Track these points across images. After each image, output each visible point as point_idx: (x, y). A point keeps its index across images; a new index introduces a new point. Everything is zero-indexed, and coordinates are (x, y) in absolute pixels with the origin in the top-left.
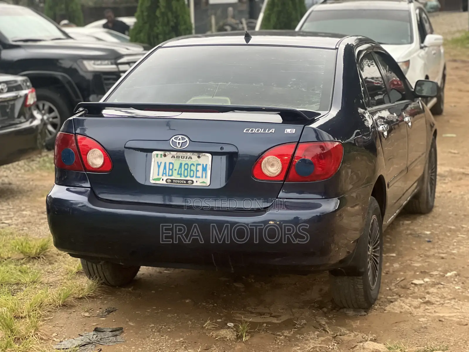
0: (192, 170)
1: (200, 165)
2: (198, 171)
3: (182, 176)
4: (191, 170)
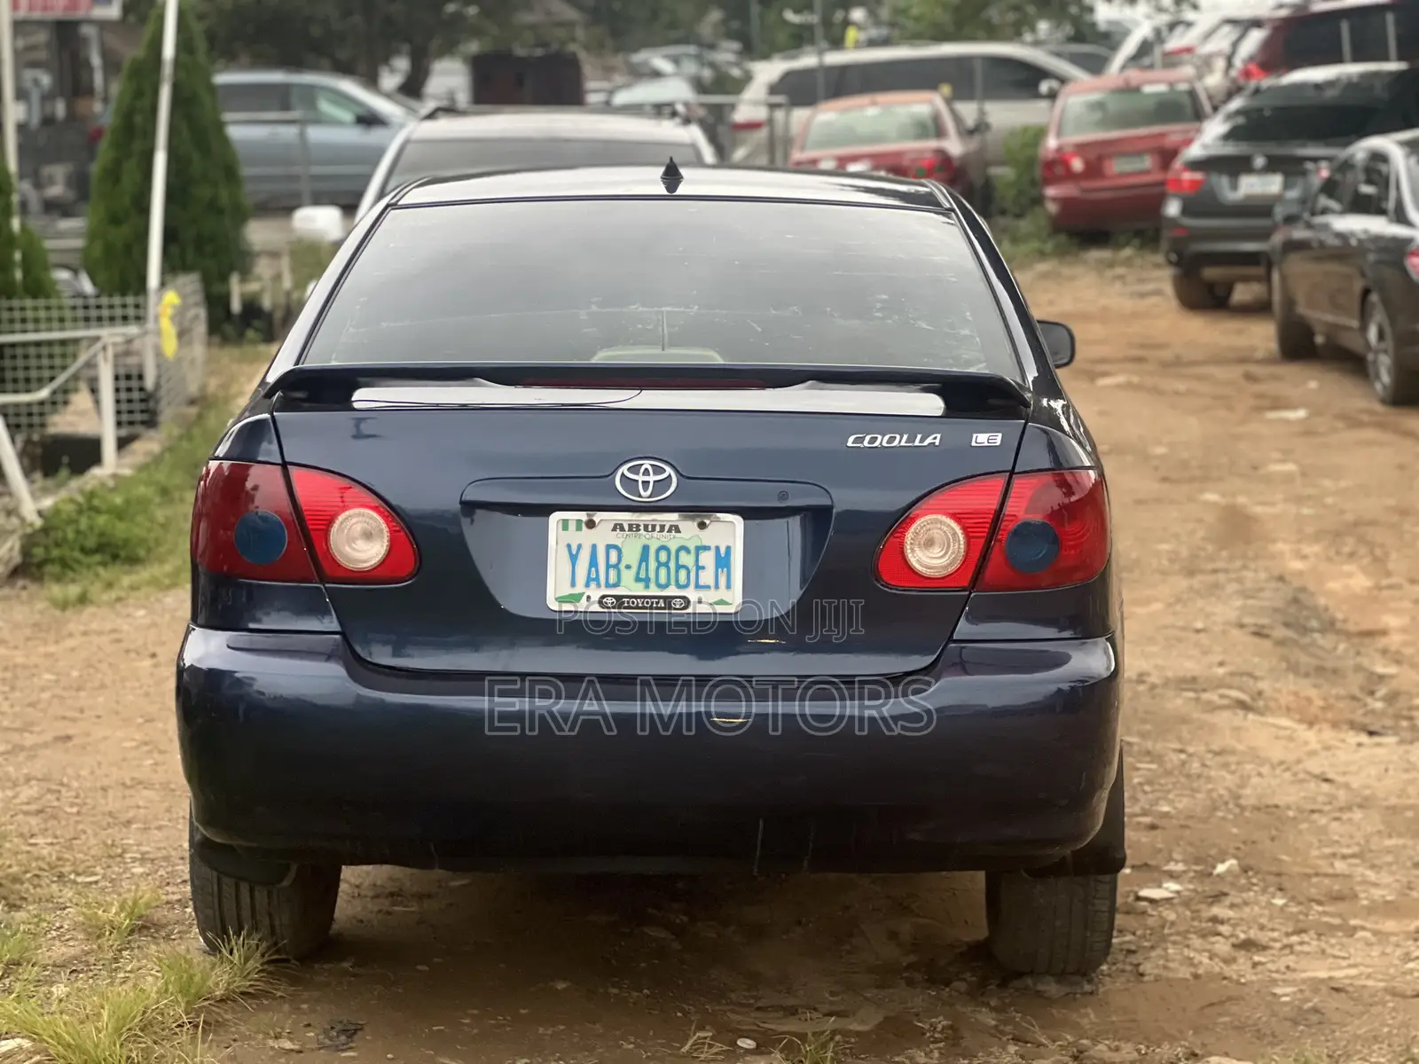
0: (684, 567)
1: (707, 548)
2: (703, 568)
3: (652, 585)
4: (679, 567)
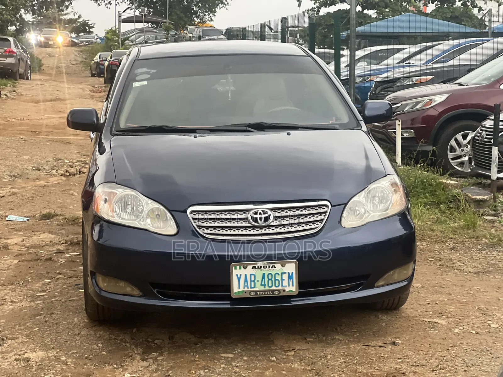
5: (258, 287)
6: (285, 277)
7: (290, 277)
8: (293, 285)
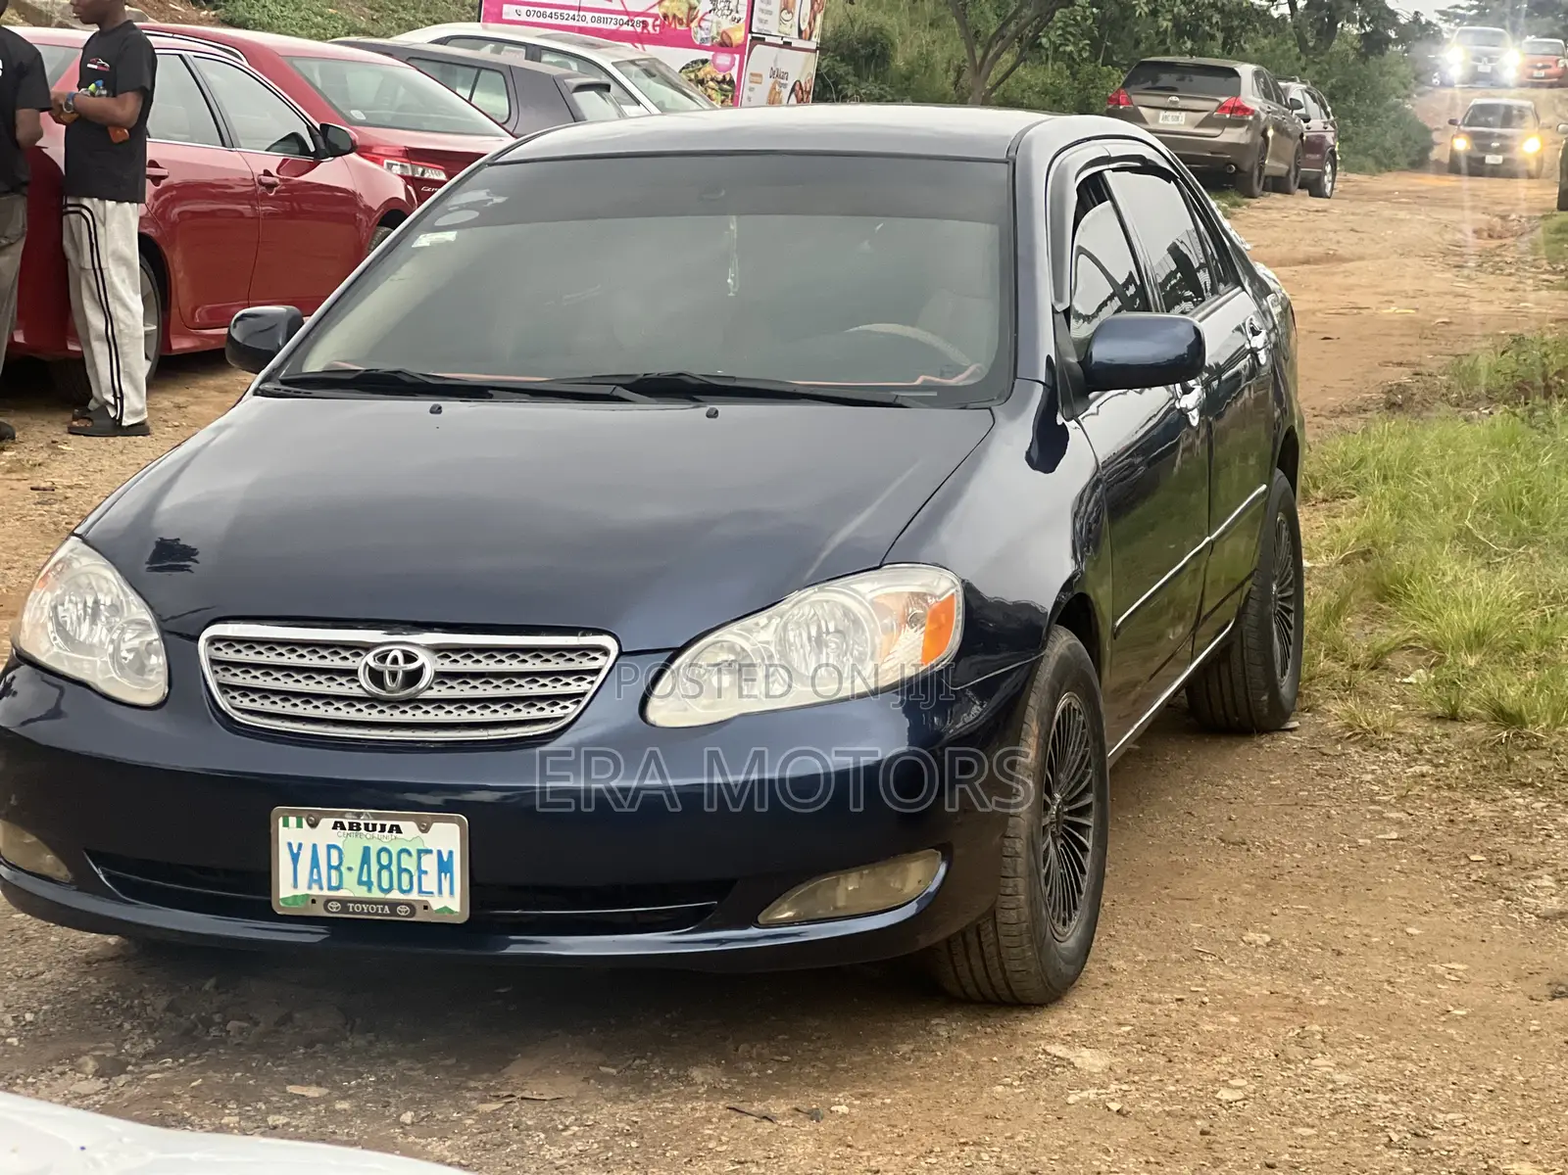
5: (351, 890)
6: (430, 863)
7: (444, 867)
8: (452, 892)
